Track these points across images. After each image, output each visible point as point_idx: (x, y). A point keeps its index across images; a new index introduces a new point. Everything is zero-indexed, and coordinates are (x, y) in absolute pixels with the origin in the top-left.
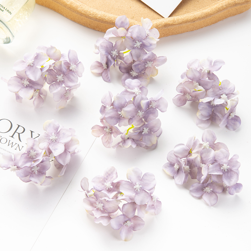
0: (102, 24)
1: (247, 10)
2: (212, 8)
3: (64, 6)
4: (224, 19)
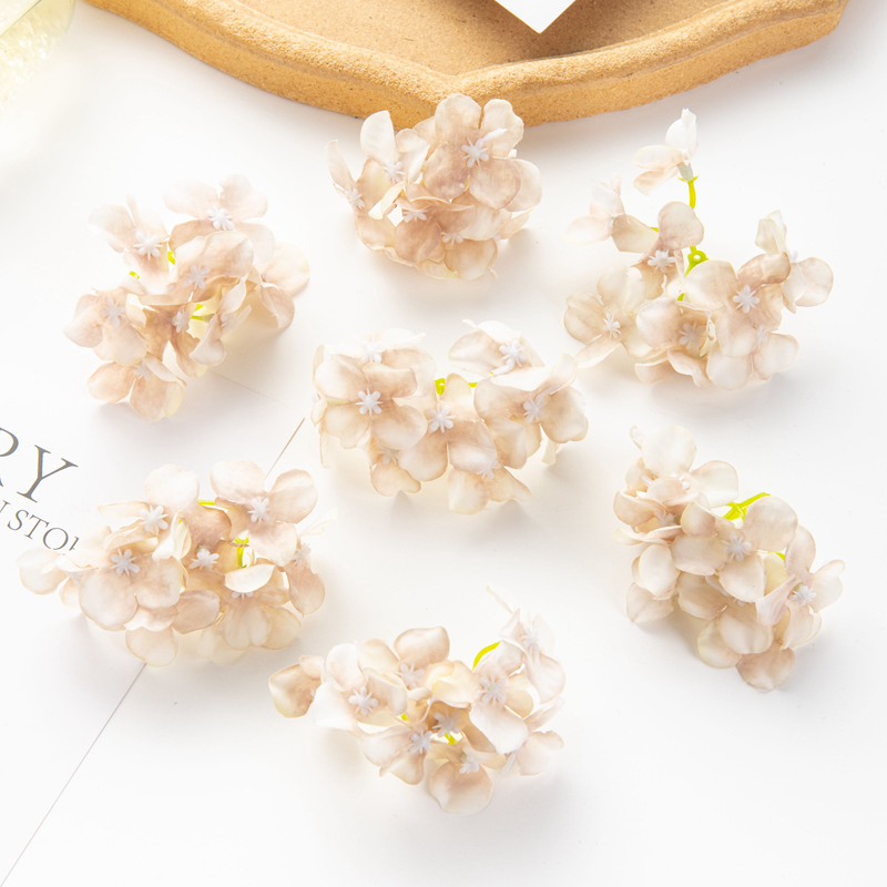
0: (305, 75)
1: (824, 34)
2: (698, 24)
3: (177, 12)
4: (740, 66)
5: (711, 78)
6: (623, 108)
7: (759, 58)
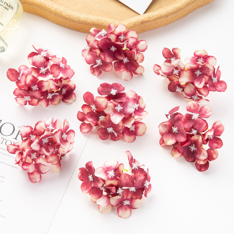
0: (85, 26)
2: (182, 2)
3: (50, 12)
4: (193, 11)
5: (186, 15)
6: (165, 25)
7: (197, 8)
